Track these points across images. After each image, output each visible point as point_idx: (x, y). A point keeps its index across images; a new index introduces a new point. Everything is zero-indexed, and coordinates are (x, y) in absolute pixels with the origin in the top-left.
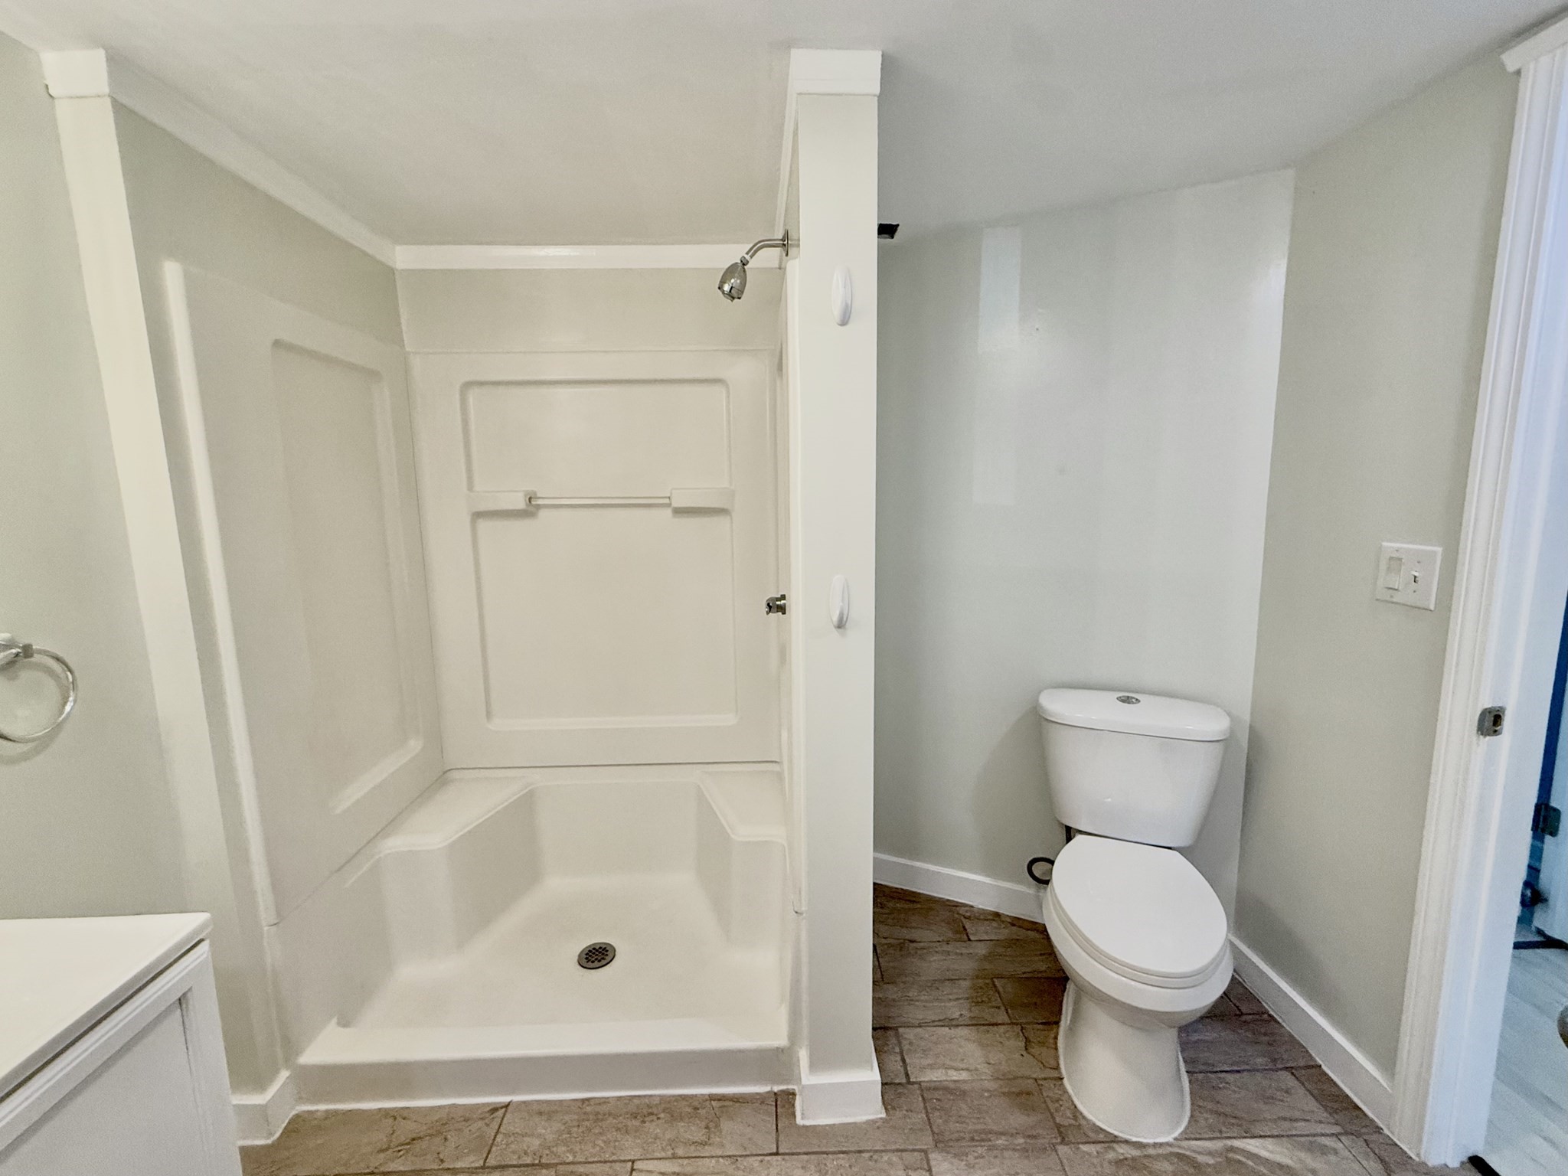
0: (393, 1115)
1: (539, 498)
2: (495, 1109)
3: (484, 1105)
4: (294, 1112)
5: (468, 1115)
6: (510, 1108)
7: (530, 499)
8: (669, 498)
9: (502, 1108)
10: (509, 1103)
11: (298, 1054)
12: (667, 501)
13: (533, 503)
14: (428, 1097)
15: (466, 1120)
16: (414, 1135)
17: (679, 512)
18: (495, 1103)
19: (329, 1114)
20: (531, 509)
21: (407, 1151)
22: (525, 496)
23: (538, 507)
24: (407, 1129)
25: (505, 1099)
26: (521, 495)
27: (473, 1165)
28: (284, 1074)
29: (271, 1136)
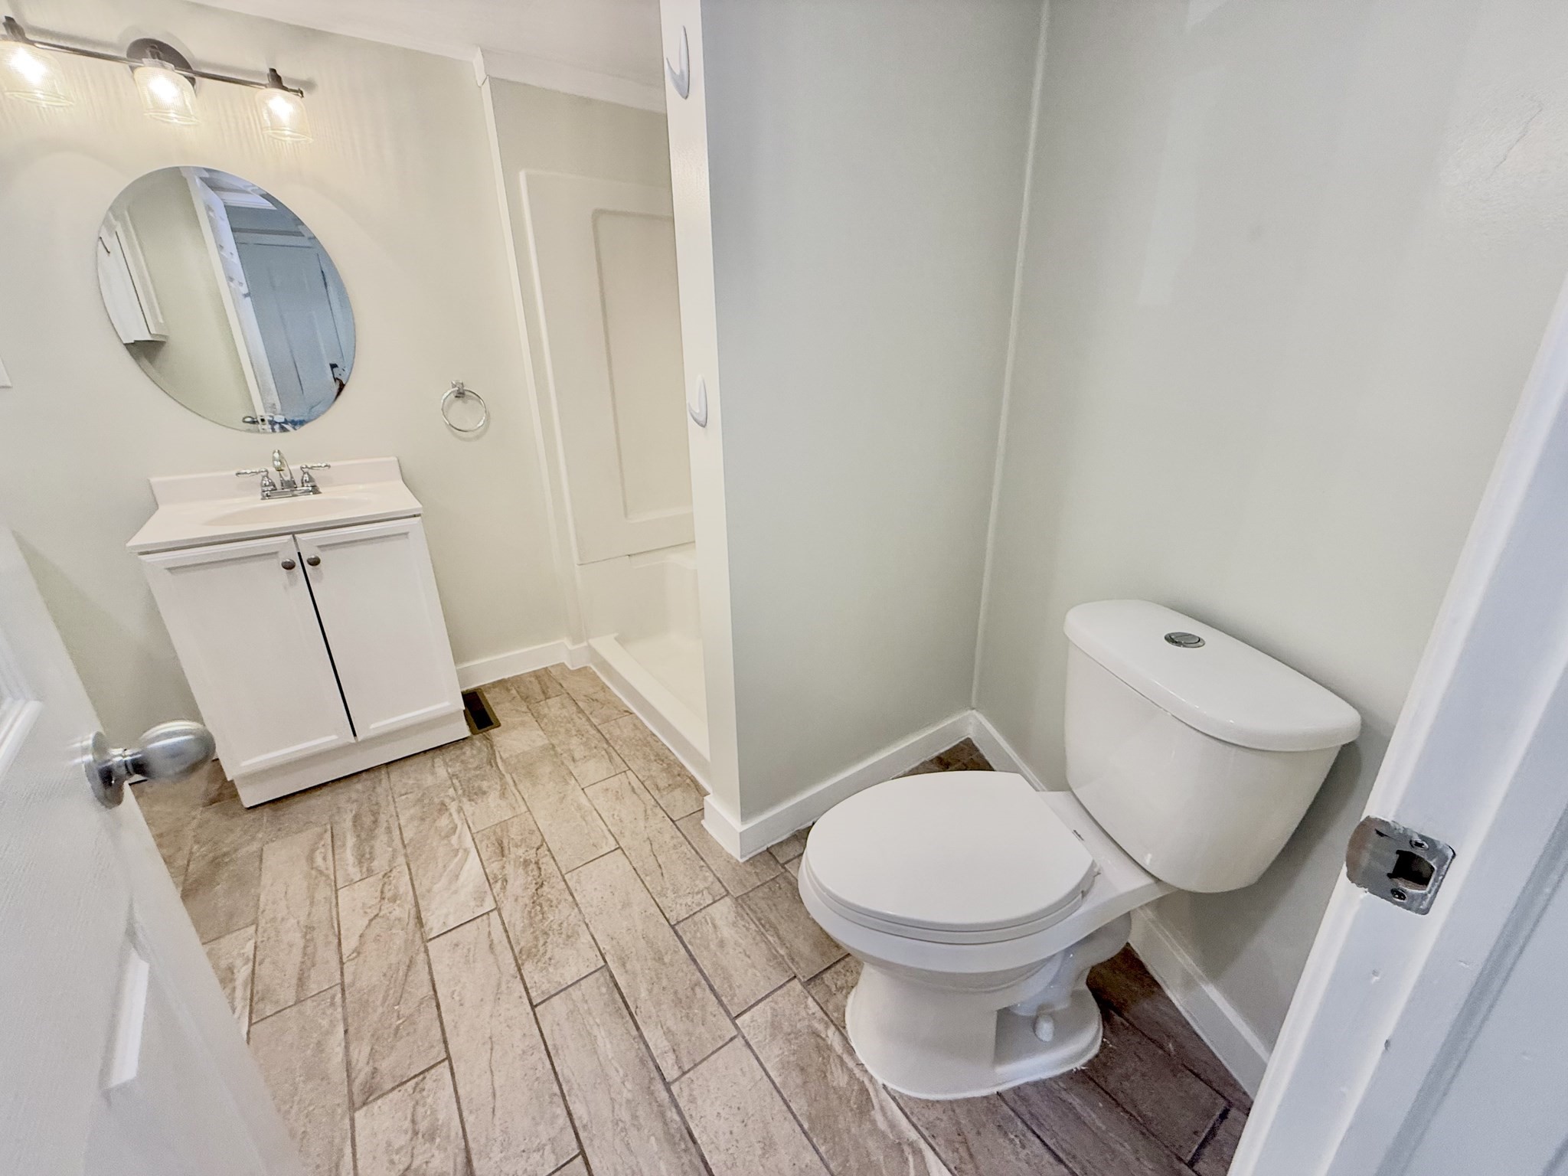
2: (627, 711)
3: (627, 707)
5: (618, 706)
6: (632, 715)
9: (630, 713)
10: (633, 712)
15: (615, 707)
16: (598, 699)
18: (630, 709)
21: (590, 701)
24: (599, 695)
25: (635, 711)
27: (594, 722)
29: (573, 666)
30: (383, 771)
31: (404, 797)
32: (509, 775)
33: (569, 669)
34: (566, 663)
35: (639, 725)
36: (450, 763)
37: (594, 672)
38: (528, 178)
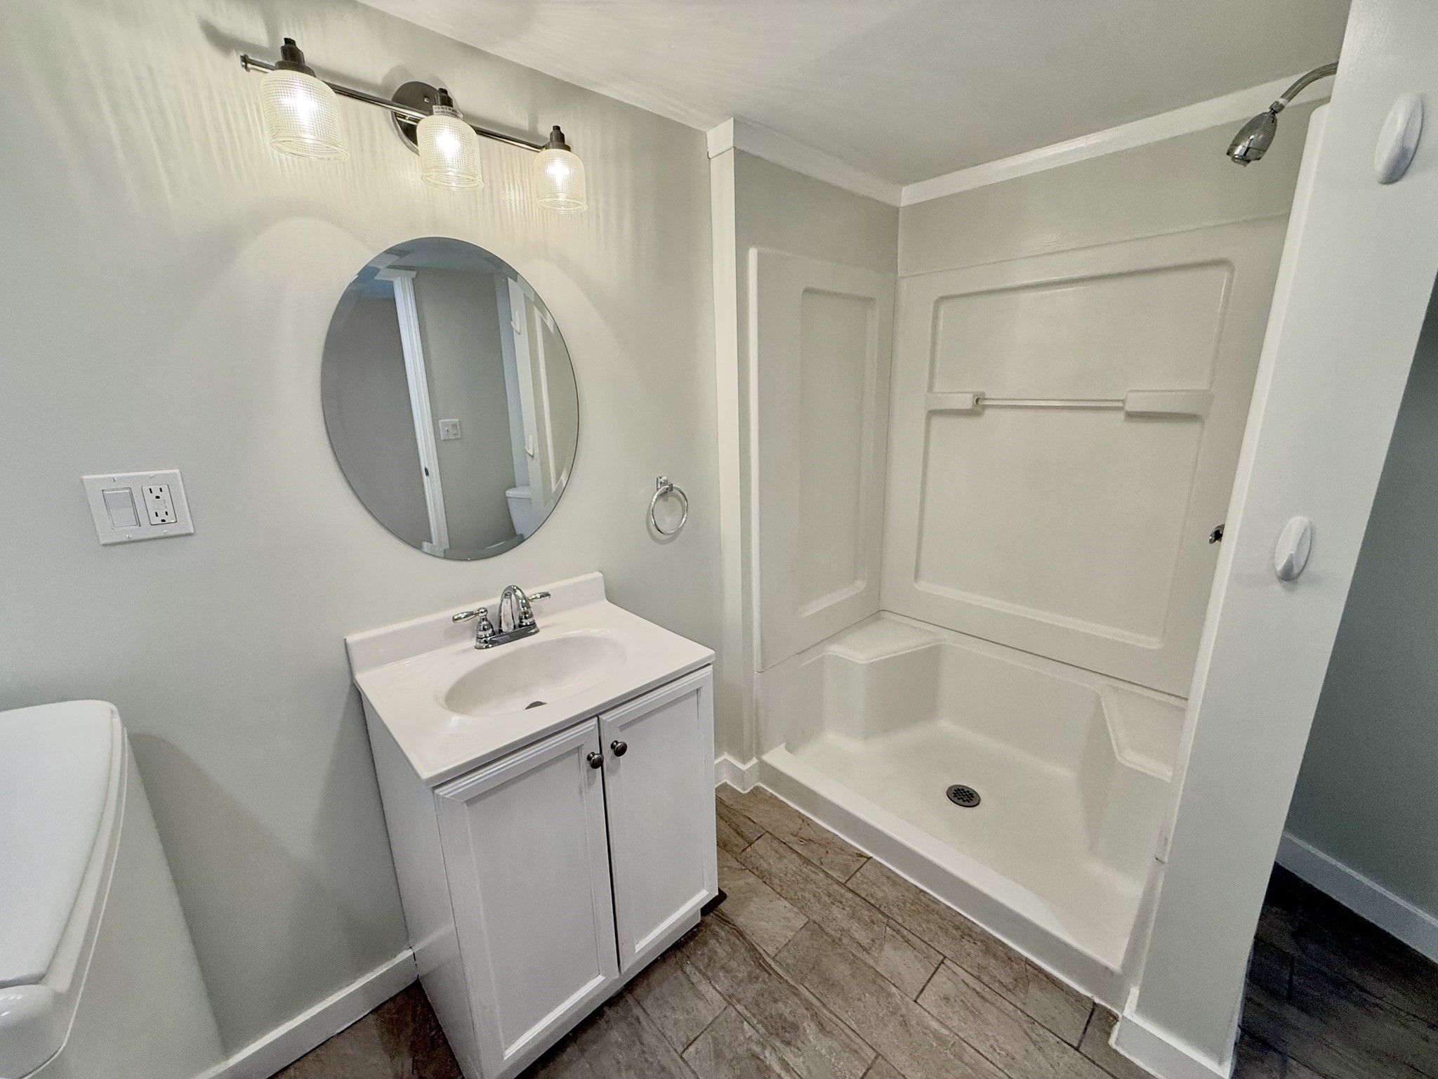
0: (804, 819)
1: (986, 399)
2: (861, 855)
3: (855, 847)
4: (756, 785)
5: (844, 848)
6: (871, 860)
7: (977, 400)
8: (1123, 401)
9: (865, 857)
10: (871, 858)
11: (763, 753)
12: (1120, 404)
13: (979, 403)
14: (824, 822)
15: (841, 849)
16: (811, 838)
17: (1132, 416)
18: (862, 852)
19: (772, 797)
20: (978, 409)
21: (806, 845)
22: (974, 397)
23: (985, 407)
24: (807, 833)
25: (870, 854)
26: (970, 396)
27: (838, 879)
28: (755, 761)
29: (744, 789)
30: (630, 999)
31: (691, 1049)
32: (801, 986)
33: (741, 793)
34: (729, 783)
35: (897, 880)
36: (709, 974)
37: (771, 794)
38: (760, 255)
